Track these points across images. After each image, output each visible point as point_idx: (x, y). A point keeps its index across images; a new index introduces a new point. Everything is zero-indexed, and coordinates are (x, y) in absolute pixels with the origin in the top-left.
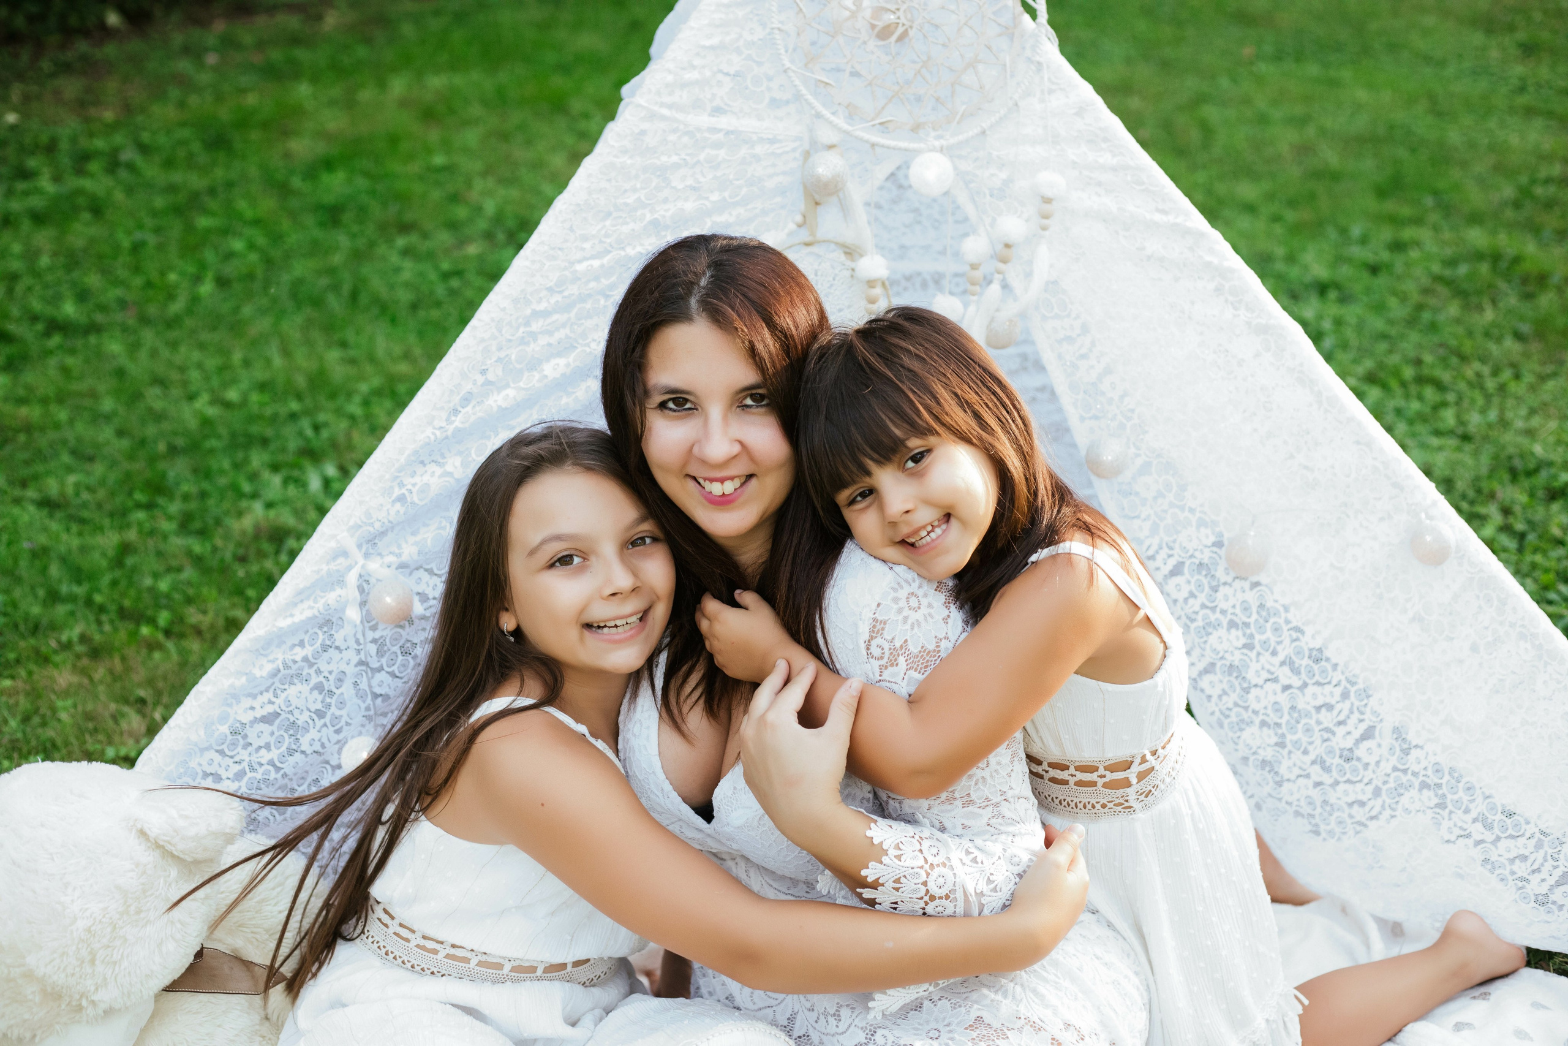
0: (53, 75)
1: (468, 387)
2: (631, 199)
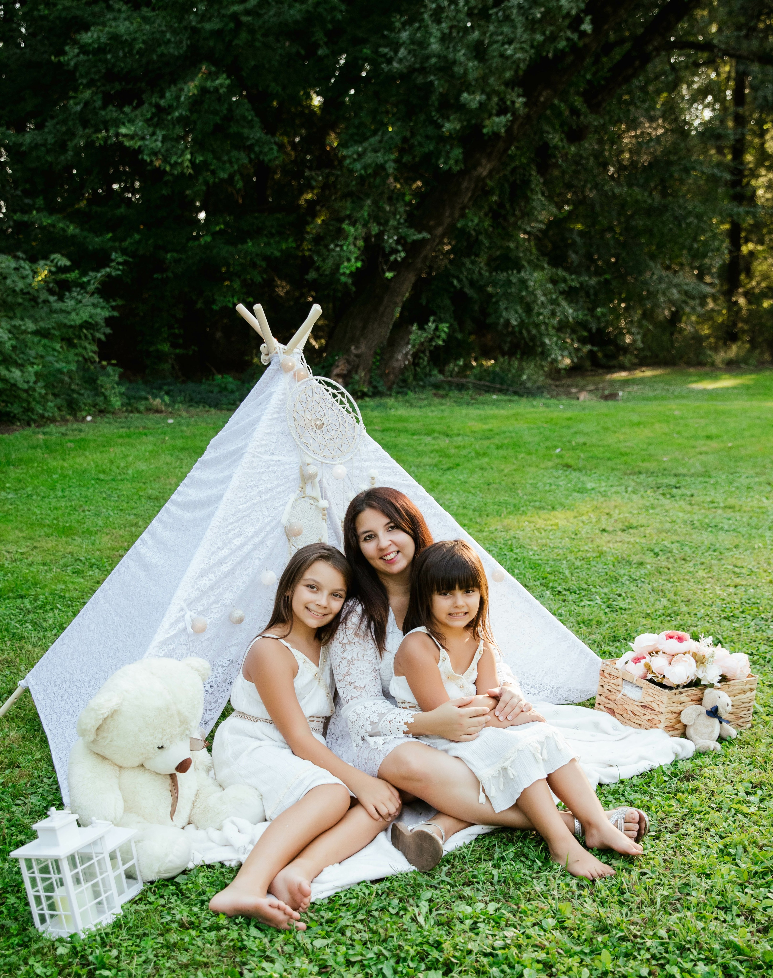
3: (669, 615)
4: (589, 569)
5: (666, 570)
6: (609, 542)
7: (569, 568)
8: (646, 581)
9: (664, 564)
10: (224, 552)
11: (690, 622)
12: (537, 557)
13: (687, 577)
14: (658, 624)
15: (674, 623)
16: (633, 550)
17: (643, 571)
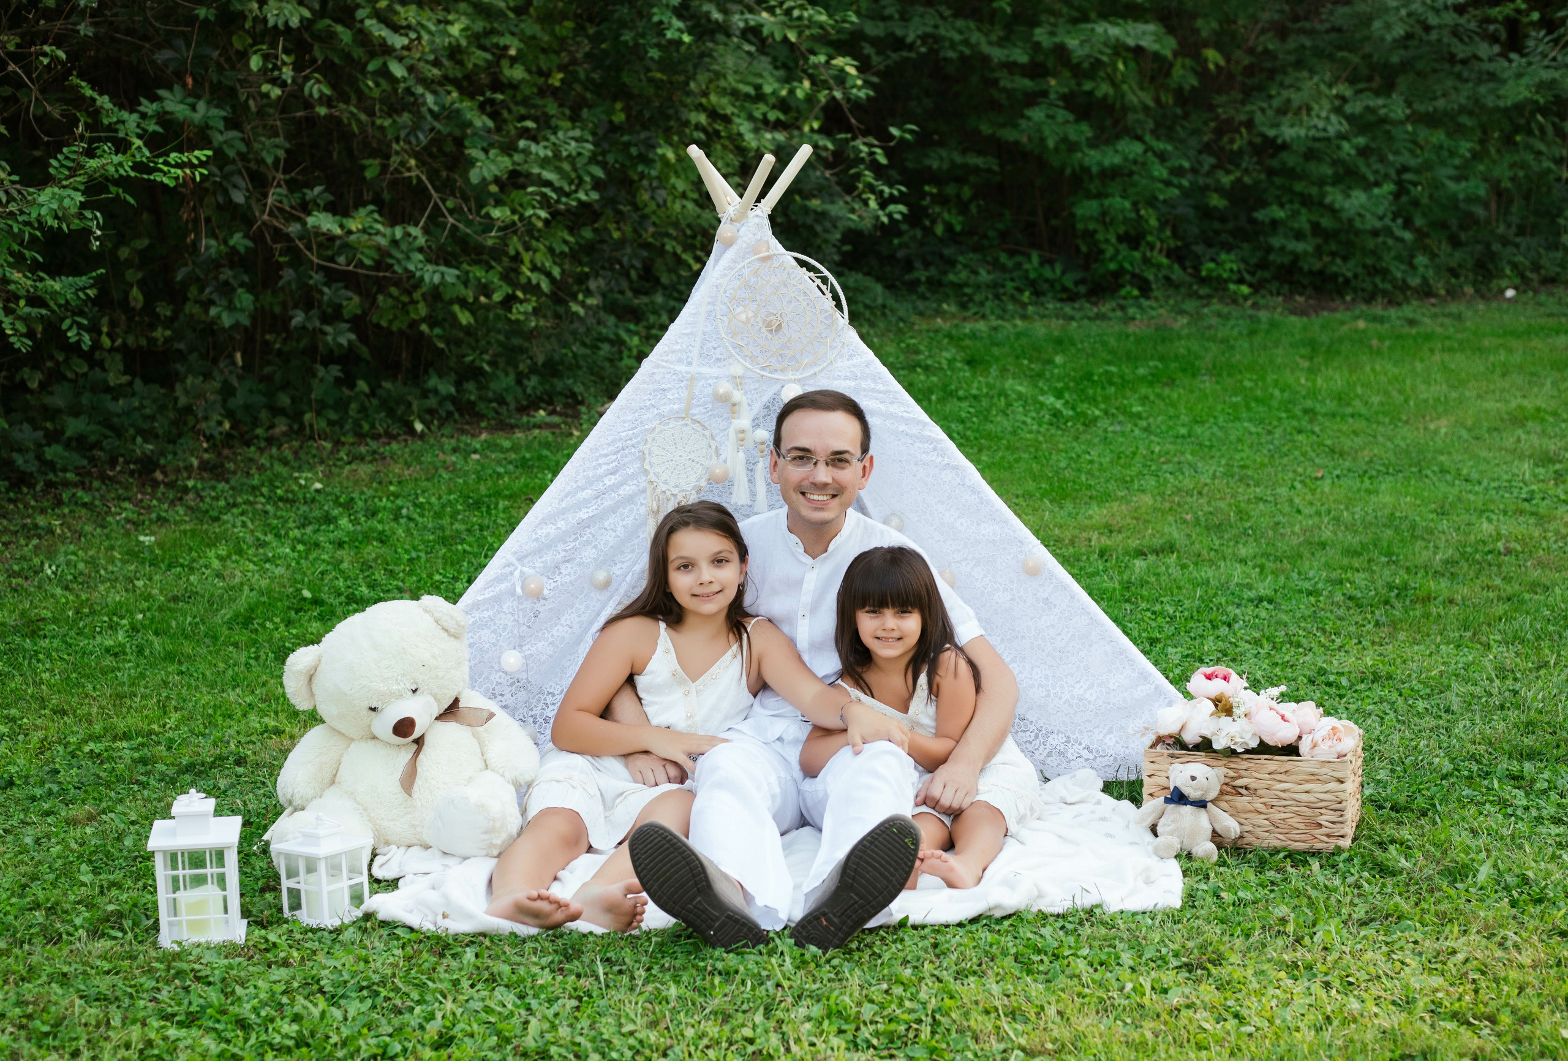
0: (349, 463)
1: (568, 489)
2: (648, 403)
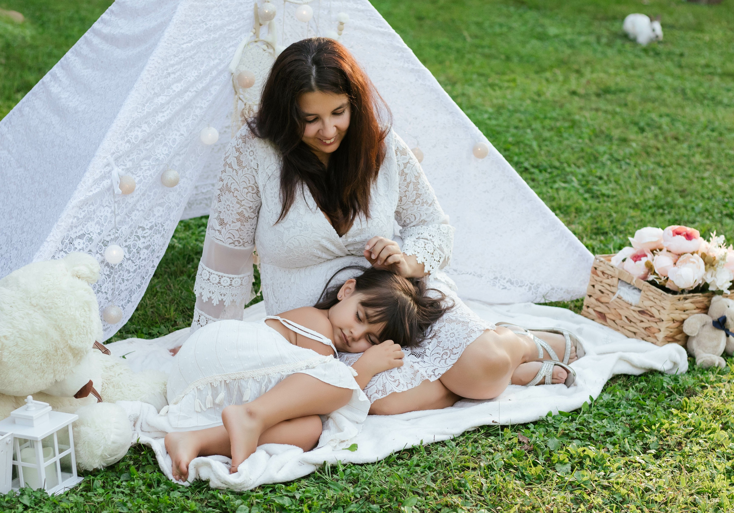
3: (661, 207)
4: (560, 142)
5: (654, 151)
6: (581, 109)
7: (535, 139)
8: (632, 163)
9: (652, 142)
10: (161, 100)
11: (686, 218)
12: (494, 122)
13: (681, 162)
14: (648, 217)
15: (668, 217)
16: (613, 122)
17: (628, 150)
